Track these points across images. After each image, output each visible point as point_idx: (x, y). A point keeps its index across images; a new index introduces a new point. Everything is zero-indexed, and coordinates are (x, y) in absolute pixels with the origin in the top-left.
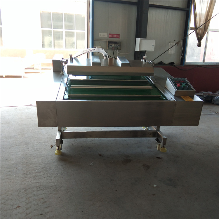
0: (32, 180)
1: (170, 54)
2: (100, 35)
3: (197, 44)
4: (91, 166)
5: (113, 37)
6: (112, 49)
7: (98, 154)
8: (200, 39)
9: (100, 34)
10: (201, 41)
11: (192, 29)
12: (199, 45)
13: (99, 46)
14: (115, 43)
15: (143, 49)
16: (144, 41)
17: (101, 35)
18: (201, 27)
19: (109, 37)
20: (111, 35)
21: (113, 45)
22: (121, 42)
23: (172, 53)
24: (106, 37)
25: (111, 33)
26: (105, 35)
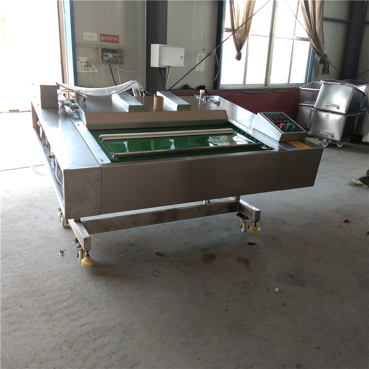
0: (69, 322)
1: (199, 73)
2: (84, 37)
3: (235, 56)
4: (157, 276)
5: (107, 41)
6: (109, 62)
7: (156, 253)
8: (239, 47)
9: (85, 34)
10: (241, 51)
11: (228, 30)
12: (239, 57)
13: (85, 56)
14: (113, 51)
15: (165, 64)
16: (167, 49)
17: (86, 36)
18: (240, 29)
19: (101, 41)
20: (104, 37)
21: (110, 56)
22: (122, 50)
23: (201, 71)
24: (96, 40)
25: (104, 33)
26: (94, 37)
